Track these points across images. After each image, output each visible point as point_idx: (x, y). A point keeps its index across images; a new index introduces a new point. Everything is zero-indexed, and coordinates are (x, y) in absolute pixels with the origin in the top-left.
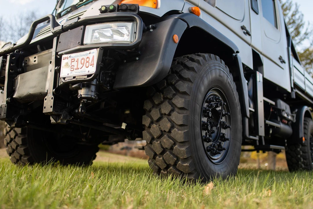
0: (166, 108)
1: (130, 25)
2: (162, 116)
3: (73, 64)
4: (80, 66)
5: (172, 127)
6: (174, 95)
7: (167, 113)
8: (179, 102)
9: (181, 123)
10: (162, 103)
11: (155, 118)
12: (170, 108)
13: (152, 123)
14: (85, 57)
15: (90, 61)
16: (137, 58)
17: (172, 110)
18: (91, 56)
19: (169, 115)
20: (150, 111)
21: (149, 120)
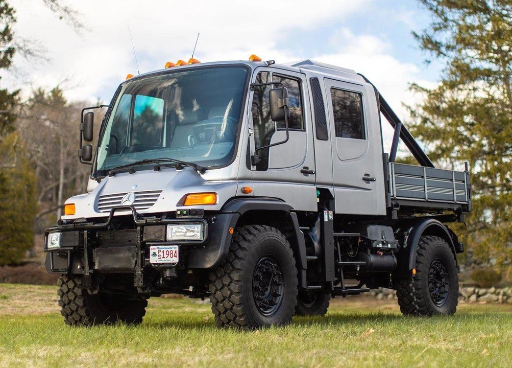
0: (226, 281)
1: (199, 226)
2: (224, 286)
3: (160, 253)
4: (166, 256)
5: (231, 294)
6: (232, 270)
7: (227, 283)
8: (235, 276)
9: (237, 291)
10: (223, 276)
11: (219, 288)
12: (229, 280)
13: (217, 290)
14: (169, 250)
15: (174, 254)
16: (204, 247)
17: (231, 282)
18: (174, 250)
19: (229, 285)
20: (215, 282)
21: (214, 288)
